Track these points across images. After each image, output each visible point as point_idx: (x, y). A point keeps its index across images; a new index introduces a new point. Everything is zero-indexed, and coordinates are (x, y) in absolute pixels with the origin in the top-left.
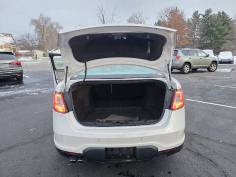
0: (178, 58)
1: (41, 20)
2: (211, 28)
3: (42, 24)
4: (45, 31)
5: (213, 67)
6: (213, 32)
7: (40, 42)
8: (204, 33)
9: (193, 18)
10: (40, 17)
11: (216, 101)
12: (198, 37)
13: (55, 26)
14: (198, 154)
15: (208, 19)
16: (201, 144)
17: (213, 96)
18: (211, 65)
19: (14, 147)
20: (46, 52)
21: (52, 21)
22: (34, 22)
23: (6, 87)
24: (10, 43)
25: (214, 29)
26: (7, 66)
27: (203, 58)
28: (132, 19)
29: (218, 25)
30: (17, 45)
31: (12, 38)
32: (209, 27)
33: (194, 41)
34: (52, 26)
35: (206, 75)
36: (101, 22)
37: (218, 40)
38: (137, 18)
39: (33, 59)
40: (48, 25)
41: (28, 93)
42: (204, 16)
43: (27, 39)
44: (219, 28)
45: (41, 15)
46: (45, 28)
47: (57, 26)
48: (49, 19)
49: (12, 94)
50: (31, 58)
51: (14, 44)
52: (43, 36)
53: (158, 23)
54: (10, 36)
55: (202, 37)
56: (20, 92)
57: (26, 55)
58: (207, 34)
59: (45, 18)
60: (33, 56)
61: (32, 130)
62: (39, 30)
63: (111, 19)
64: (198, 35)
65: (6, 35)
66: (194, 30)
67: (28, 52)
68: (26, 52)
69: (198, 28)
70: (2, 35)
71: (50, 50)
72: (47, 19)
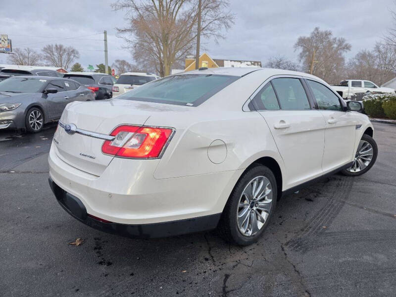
1: (314, 37)
10: (313, 33)
13: (335, 46)
21: (333, 37)
34: (330, 45)
45: (317, 29)
47: (340, 45)
48: (328, 34)
59: (322, 34)
62: (307, 53)
72: (324, 35)
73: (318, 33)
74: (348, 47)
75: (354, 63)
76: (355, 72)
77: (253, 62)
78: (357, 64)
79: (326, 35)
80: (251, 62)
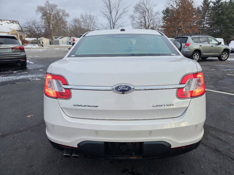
0: (188, 45)
1: (47, 7)
2: (221, 16)
3: (48, 12)
4: (52, 18)
5: (224, 56)
6: (223, 20)
7: (46, 29)
8: (214, 22)
9: (203, 6)
10: (46, 4)
11: (231, 91)
12: (207, 25)
13: (61, 14)
14: (216, 150)
15: (219, 7)
16: (218, 139)
17: (227, 86)
18: (222, 54)
19: (8, 134)
20: (53, 40)
21: (58, 8)
22: (41, 9)
23: (9, 72)
24: (17, 30)
25: (225, 17)
26: (10, 50)
27: (214, 45)
28: (139, 5)
29: (229, 13)
30: (23, 32)
31: (18, 25)
32: (219, 15)
33: (202, 30)
34: (58, 13)
35: (217, 64)
36: (107, 8)
37: (228, 29)
38: (144, 5)
39: (39, 47)
40: (54, 12)
41: (30, 79)
42: (214, 4)
43: (34, 26)
44: (230, 16)
45: (47, 2)
46: (51, 16)
47: (63, 13)
48: (55, 6)
49: (14, 79)
50: (37, 45)
51: (21, 31)
52: (49, 23)
53: (166, 11)
54: (16, 23)
55: (211, 26)
56: (22, 77)
57: (33, 43)
58: (217, 23)
59: (51, 5)
60: (40, 43)
61: (29, 116)
62: (45, 17)
63: (117, 5)
64: (207, 23)
65: (13, 22)
66: (204, 18)
67: (35, 40)
68: (33, 40)
69: (208, 16)
70: (9, 22)
71: (56, 38)
72: (53, 6)
73: (49, 4)
74: (67, 15)
75: (71, 24)
76: (73, 30)
77: (11, 21)
78: (73, 25)
79: (54, 6)
80: (10, 21)
